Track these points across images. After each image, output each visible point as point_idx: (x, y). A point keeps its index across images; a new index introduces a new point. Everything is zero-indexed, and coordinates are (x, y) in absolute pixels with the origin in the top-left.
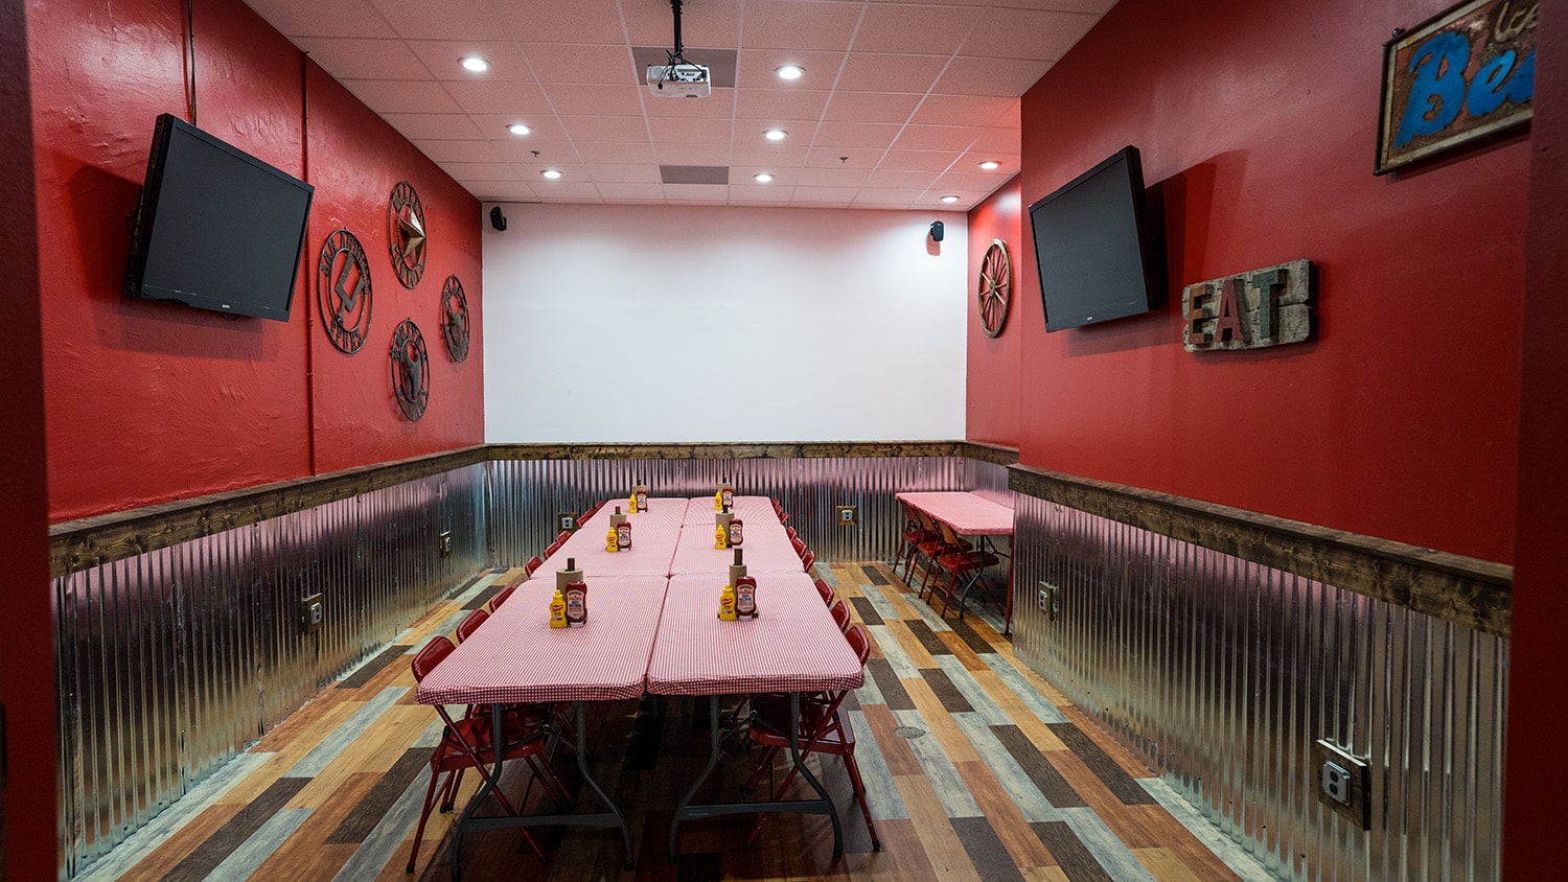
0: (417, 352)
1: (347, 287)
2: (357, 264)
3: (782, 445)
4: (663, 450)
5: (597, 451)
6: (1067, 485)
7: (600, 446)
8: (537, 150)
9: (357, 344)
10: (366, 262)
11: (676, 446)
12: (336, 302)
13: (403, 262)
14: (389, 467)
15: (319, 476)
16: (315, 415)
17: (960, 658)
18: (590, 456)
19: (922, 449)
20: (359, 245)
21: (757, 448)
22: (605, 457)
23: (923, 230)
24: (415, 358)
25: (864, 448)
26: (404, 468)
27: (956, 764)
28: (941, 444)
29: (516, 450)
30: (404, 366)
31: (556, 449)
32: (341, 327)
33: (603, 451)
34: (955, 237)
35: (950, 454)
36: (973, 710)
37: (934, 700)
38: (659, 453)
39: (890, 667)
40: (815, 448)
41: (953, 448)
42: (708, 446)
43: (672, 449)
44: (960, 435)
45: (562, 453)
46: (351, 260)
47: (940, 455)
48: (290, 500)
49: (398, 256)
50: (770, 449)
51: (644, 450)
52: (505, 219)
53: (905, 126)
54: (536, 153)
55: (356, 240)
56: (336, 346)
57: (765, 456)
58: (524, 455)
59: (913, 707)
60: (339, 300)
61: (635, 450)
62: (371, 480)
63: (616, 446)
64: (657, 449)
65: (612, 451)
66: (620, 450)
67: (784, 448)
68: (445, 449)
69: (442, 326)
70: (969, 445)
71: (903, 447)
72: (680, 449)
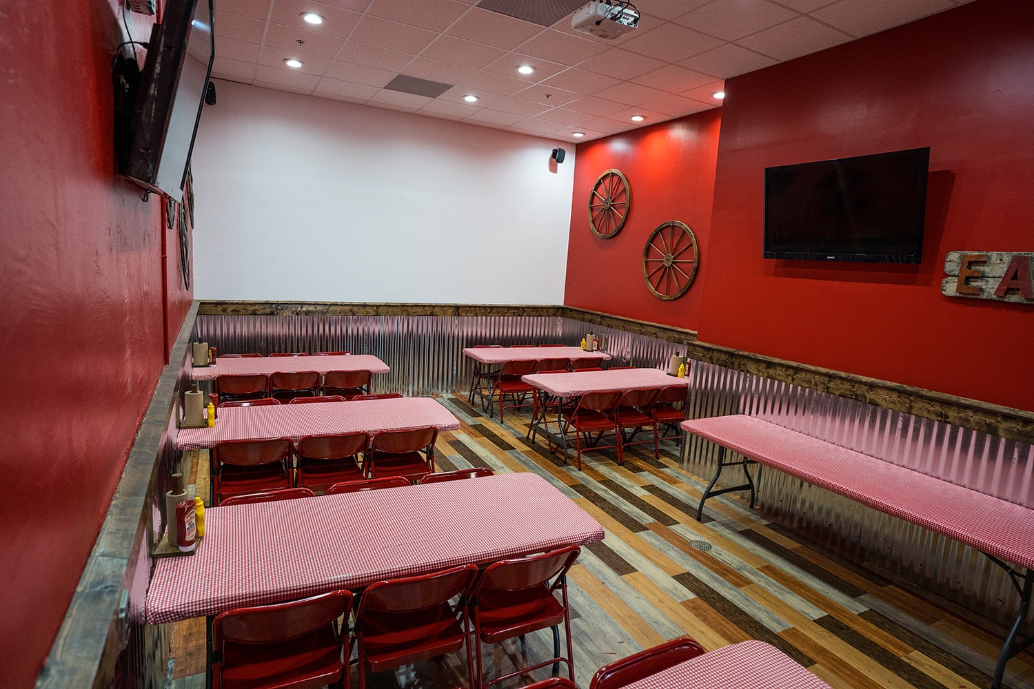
3: (445, 306)
4: (355, 309)
5: (299, 309)
6: (770, 365)
7: (302, 304)
11: (365, 305)
17: (655, 475)
18: (293, 312)
19: (537, 311)
21: (426, 308)
22: (307, 313)
25: (500, 309)
27: (760, 570)
28: (550, 308)
29: (225, 306)
31: (261, 307)
33: (304, 309)
35: (555, 315)
36: (715, 520)
38: (351, 311)
40: (468, 309)
41: (557, 308)
42: (390, 306)
43: (361, 308)
44: (560, 302)
45: (268, 310)
47: (549, 316)
50: (436, 309)
51: (339, 308)
54: (301, 42)
57: (432, 314)
58: (232, 311)
61: (332, 308)
63: (316, 304)
64: (350, 308)
65: (312, 308)
66: (319, 308)
67: (446, 309)
70: (565, 309)
71: (526, 309)
72: (368, 308)
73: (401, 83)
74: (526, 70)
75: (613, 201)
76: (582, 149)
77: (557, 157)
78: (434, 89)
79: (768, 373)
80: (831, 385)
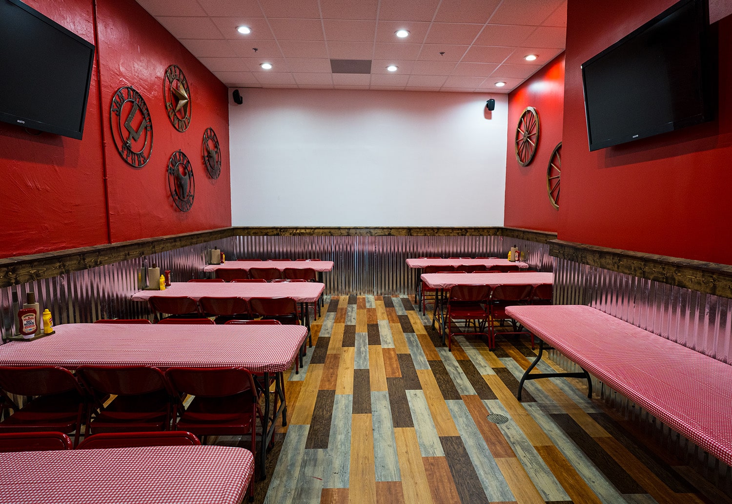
0: (187, 171)
1: (133, 124)
2: (141, 111)
4: (332, 231)
5: (295, 231)
6: (602, 254)
7: (297, 228)
8: (256, 47)
9: (142, 162)
10: (148, 110)
11: (339, 228)
12: (125, 134)
13: (175, 115)
14: (167, 239)
15: (114, 244)
16: (110, 205)
17: (517, 361)
18: (291, 234)
19: (479, 231)
20: (142, 99)
21: (385, 230)
22: (300, 234)
23: (481, 105)
24: (185, 174)
25: (445, 230)
26: (178, 240)
27: (536, 448)
28: (490, 228)
29: (249, 230)
30: (178, 179)
31: (271, 230)
32: (130, 150)
33: (298, 231)
34: (501, 110)
35: (495, 234)
36: (535, 401)
37: (508, 392)
38: (330, 232)
39: (473, 365)
40: (418, 230)
41: (498, 229)
42: (357, 228)
43: (337, 230)
44: (501, 224)
45: (275, 232)
46: (135, 107)
47: (489, 235)
48: (89, 260)
49: (172, 111)
50: (392, 231)
51: (321, 231)
52: (242, 98)
53: (485, 25)
54: (256, 50)
55: (140, 95)
56: (126, 162)
57: (390, 235)
58: (253, 233)
59: (496, 398)
60: (127, 133)
61: (316, 231)
62: (154, 247)
63: (306, 228)
64: (328, 230)
65: (303, 231)
66: (308, 231)
67: (400, 230)
68: (206, 229)
69: (203, 157)
70: (507, 229)
71: (468, 230)
72: (342, 230)
73: (338, 66)
74: (402, 34)
75: (529, 134)
76: (512, 96)
77: (490, 107)
78: (364, 67)
79: (601, 263)
80: (647, 269)
